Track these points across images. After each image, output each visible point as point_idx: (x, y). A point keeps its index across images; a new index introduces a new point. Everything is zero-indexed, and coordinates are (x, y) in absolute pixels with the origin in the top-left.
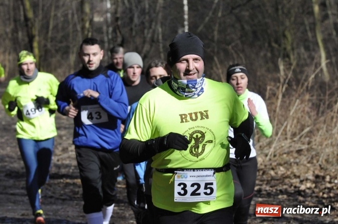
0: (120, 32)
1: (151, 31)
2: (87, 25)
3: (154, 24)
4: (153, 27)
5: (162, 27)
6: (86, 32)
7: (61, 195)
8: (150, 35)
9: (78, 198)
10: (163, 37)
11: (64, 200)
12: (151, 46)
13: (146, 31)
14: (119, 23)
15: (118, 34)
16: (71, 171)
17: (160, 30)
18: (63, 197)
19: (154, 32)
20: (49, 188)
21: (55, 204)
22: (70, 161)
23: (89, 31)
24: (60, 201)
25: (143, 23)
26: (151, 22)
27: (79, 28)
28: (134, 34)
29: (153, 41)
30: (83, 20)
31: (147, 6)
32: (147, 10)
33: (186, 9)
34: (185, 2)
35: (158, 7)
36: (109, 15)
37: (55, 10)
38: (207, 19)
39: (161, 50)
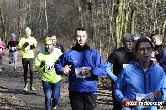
1: (38, 30)
2: (20, 28)
3: (39, 28)
4: (38, 29)
7: (15, 75)
8: (37, 31)
10: (41, 32)
11: (16, 77)
12: (38, 34)
17: (40, 30)
19: (39, 30)
20: (11, 73)
21: (13, 78)
24: (15, 77)
25: (36, 28)
27: (17, 28)
28: (33, 31)
29: (38, 33)
30: (19, 27)
31: (37, 23)
32: (37, 24)
33: (47, 24)
34: (47, 22)
35: (40, 23)
36: (25, 25)
37: (11, 24)
38: (54, 27)
39: (41, 35)
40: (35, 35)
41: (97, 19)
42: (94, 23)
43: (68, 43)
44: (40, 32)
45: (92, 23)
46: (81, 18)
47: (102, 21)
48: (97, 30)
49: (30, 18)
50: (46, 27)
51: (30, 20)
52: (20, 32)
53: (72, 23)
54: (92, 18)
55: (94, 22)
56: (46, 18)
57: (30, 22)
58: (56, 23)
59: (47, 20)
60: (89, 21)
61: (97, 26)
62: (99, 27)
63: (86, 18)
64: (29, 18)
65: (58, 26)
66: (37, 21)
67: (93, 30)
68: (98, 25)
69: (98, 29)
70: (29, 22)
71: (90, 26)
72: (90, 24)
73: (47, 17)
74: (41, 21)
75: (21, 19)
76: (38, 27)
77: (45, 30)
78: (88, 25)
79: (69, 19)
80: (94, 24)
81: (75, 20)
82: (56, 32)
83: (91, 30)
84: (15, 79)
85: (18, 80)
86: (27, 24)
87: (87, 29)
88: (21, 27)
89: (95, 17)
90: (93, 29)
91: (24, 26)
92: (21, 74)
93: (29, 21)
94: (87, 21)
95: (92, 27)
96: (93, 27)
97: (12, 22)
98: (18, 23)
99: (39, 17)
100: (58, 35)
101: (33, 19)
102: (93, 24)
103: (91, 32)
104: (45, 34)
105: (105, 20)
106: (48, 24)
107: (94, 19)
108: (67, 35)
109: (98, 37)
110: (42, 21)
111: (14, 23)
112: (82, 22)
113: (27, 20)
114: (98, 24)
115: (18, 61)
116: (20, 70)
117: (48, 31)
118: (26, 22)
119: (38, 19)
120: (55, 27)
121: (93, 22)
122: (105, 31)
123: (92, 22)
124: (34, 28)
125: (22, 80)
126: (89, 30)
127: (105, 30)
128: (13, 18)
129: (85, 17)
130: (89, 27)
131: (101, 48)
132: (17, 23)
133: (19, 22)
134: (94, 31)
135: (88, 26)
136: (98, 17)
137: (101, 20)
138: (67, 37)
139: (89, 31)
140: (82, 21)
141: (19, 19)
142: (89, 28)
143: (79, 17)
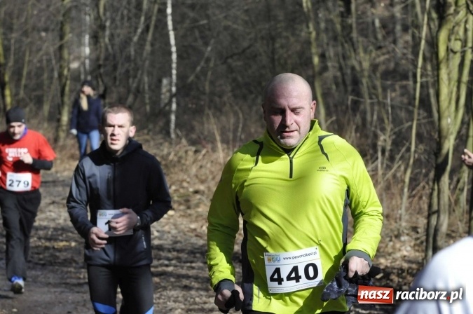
0: (102, 81)
1: (136, 80)
2: (65, 72)
3: (140, 72)
4: (139, 76)
5: (148, 77)
6: (64, 80)
8: (135, 85)
9: (59, 263)
10: (149, 87)
13: (131, 80)
14: (102, 70)
15: (101, 83)
16: (50, 233)
17: (146, 79)
18: (42, 262)
19: (140, 81)
22: (48, 222)
23: (67, 79)
24: (40, 267)
25: (127, 71)
26: (136, 69)
27: (56, 74)
28: (118, 83)
29: (138, 92)
30: (61, 67)
31: (133, 53)
32: (132, 58)
33: (174, 56)
34: (174, 49)
35: (145, 54)
36: (87, 62)
37: (30, 56)
38: (199, 68)
39: (147, 101)
40: (126, 99)
41: (376, 38)
42: (359, 54)
43: (256, 132)
44: (146, 87)
45: (353, 54)
46: (310, 33)
47: (393, 45)
48: (372, 82)
49: (107, 33)
50: (171, 68)
51: (107, 40)
52: (67, 89)
53: (273, 52)
54: (354, 35)
55: (361, 51)
56: (167, 36)
57: (107, 49)
58: (207, 55)
59: (173, 41)
60: (342, 45)
61: (374, 67)
62: (382, 68)
63: (331, 34)
64: (100, 34)
65: (216, 65)
66: (132, 44)
67: (356, 82)
68: (378, 60)
69: (378, 75)
70: (103, 50)
71: (346, 65)
72: (344, 57)
73: (175, 29)
74: (148, 48)
75: (69, 36)
76: (138, 69)
77: (165, 81)
78: (339, 62)
79: (262, 38)
80: (362, 60)
81: (284, 41)
82: (207, 88)
83: (348, 81)
84: (39, 273)
85: (51, 281)
86: (94, 56)
87: (335, 77)
88: (69, 69)
89: (366, 29)
90: (359, 75)
91: (84, 64)
92: (65, 254)
93: (103, 45)
94: (334, 46)
95: (353, 68)
96: (358, 68)
97: (34, 49)
98: (58, 53)
99: (139, 31)
100: (217, 99)
101: (119, 36)
102: (358, 58)
103: (350, 88)
104: (165, 97)
105: (407, 42)
106: (179, 56)
107: (361, 39)
108: (254, 100)
109: (376, 108)
110: (152, 45)
111: (41, 53)
112: (314, 50)
113: (95, 38)
114: (379, 56)
115: (58, 203)
116: (62, 241)
117: (177, 85)
118: (91, 49)
119: (135, 39)
120: (203, 68)
121: (358, 48)
122: (404, 87)
123: (355, 51)
124: (123, 71)
125: (68, 278)
126: (340, 80)
127: (404, 83)
128: (39, 31)
129: (327, 30)
130: (341, 69)
131: (383, 152)
132: (55, 52)
133: (61, 48)
134: (361, 86)
135: (337, 65)
136: (378, 30)
137: (391, 39)
138: (254, 108)
139: (342, 87)
140: (314, 44)
141: (62, 37)
142: (343, 75)
143: (301, 31)
